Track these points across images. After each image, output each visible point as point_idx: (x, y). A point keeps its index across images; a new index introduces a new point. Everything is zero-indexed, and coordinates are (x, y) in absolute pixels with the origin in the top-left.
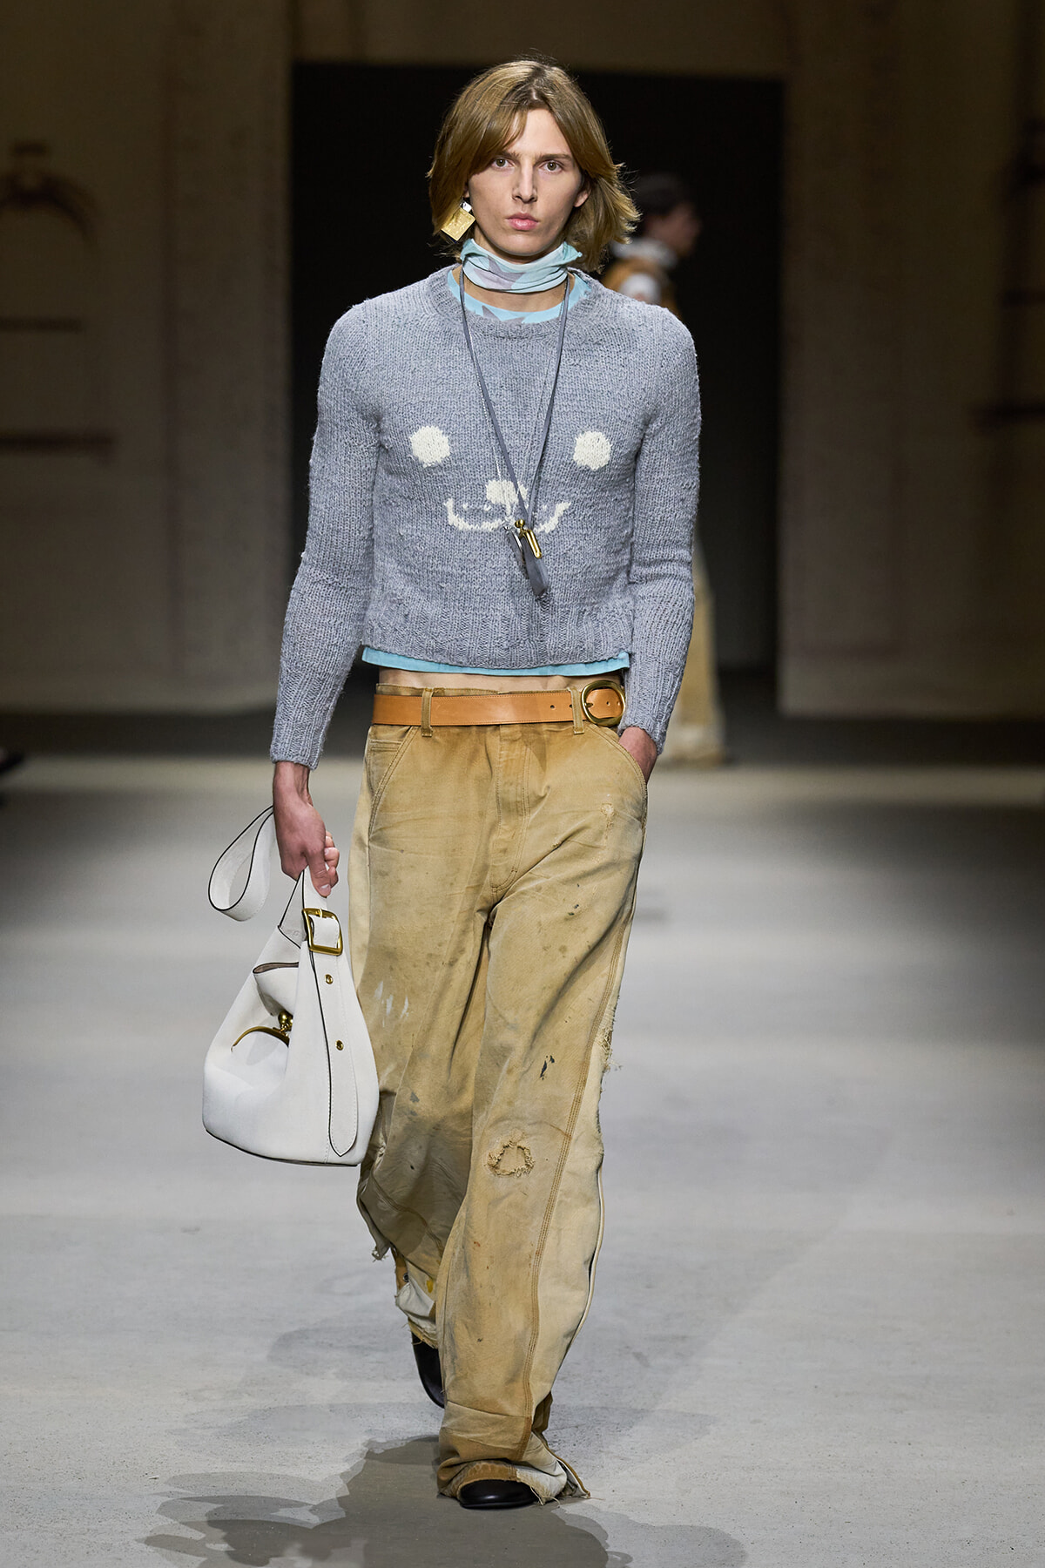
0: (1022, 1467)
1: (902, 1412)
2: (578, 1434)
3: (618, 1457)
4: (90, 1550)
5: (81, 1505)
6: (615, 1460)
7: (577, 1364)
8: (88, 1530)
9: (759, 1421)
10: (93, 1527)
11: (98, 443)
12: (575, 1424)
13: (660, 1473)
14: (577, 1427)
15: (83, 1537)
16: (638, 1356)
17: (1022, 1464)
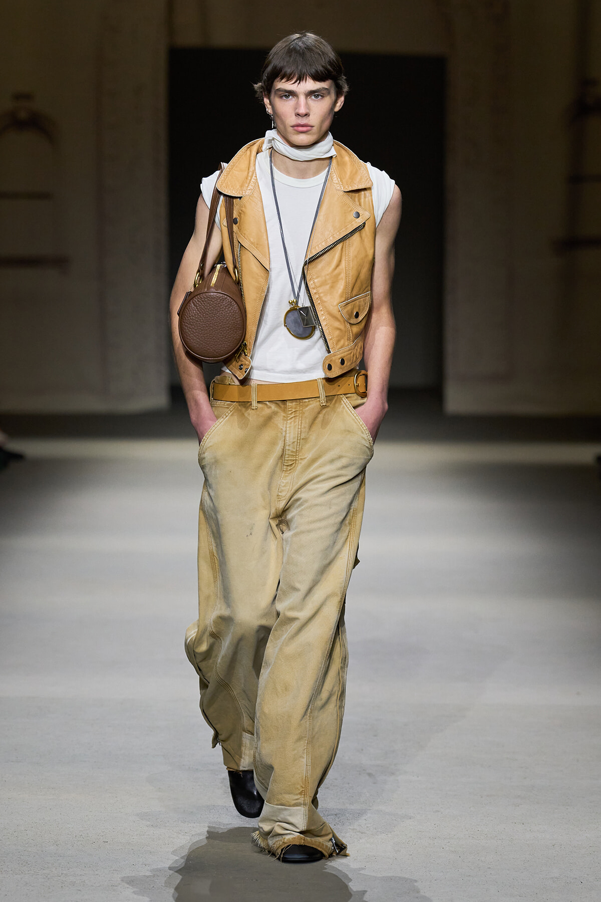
0: (587, 836)
1: (518, 806)
2: (337, 819)
3: (359, 832)
4: (63, 885)
5: (58, 860)
6: (358, 833)
7: (336, 779)
8: (62, 874)
9: (438, 811)
10: (65, 872)
11: (60, 262)
12: (335, 813)
13: (383, 841)
14: (336, 815)
15: (59, 878)
16: (370, 775)
17: (586, 835)
